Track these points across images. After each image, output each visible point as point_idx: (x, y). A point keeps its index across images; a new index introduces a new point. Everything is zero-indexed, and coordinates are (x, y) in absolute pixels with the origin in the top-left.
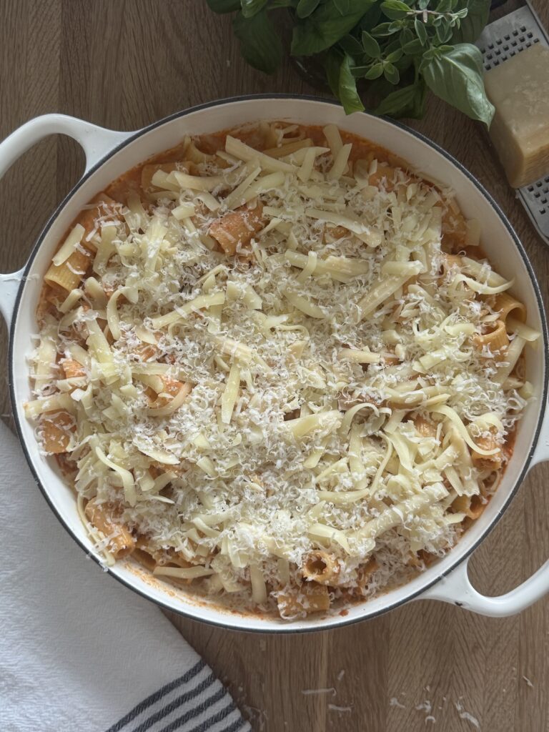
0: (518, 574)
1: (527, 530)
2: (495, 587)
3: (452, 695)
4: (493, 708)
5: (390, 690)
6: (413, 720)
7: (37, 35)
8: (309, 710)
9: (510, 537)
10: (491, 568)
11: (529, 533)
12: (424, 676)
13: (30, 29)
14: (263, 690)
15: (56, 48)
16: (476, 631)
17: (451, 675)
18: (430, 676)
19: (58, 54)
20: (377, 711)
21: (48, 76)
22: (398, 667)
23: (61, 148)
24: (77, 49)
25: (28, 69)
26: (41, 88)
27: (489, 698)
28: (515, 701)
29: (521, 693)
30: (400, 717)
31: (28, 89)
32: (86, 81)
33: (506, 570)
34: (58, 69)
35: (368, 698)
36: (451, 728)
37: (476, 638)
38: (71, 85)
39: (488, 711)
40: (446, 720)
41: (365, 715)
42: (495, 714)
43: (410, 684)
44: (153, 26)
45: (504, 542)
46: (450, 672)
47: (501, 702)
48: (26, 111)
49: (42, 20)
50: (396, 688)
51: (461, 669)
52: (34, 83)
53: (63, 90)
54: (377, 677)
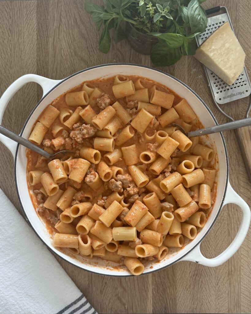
0: (226, 229)
1: (228, 211)
2: (217, 235)
3: (202, 279)
4: (219, 283)
5: (177, 278)
6: (187, 290)
7: (28, 26)
8: (145, 287)
9: (222, 214)
10: (215, 227)
11: (229, 212)
12: (191, 272)
13: (25, 24)
14: (127, 280)
15: (35, 30)
16: (211, 253)
17: (202, 271)
18: (193, 271)
19: (36, 32)
20: (172, 287)
21: (32, 41)
22: (180, 269)
23: (38, 69)
24: (43, 31)
25: (24, 39)
26: (30, 46)
27: (217, 280)
28: (228, 280)
29: (230, 277)
30: (182, 289)
31: (25, 46)
32: (47, 43)
33: (221, 228)
34: (36, 38)
35: (169, 282)
36: (203, 293)
37: (211, 255)
38: (41, 45)
39: (217, 285)
40: (200, 289)
41: (168, 289)
42: (220, 286)
43: (185, 275)
44: (72, 21)
45: (220, 216)
46: (201, 270)
47: (222, 281)
48: (24, 55)
49: (29, 20)
50: (180, 277)
51: (205, 268)
52: (27, 44)
53: (38, 46)
54: (172, 273)
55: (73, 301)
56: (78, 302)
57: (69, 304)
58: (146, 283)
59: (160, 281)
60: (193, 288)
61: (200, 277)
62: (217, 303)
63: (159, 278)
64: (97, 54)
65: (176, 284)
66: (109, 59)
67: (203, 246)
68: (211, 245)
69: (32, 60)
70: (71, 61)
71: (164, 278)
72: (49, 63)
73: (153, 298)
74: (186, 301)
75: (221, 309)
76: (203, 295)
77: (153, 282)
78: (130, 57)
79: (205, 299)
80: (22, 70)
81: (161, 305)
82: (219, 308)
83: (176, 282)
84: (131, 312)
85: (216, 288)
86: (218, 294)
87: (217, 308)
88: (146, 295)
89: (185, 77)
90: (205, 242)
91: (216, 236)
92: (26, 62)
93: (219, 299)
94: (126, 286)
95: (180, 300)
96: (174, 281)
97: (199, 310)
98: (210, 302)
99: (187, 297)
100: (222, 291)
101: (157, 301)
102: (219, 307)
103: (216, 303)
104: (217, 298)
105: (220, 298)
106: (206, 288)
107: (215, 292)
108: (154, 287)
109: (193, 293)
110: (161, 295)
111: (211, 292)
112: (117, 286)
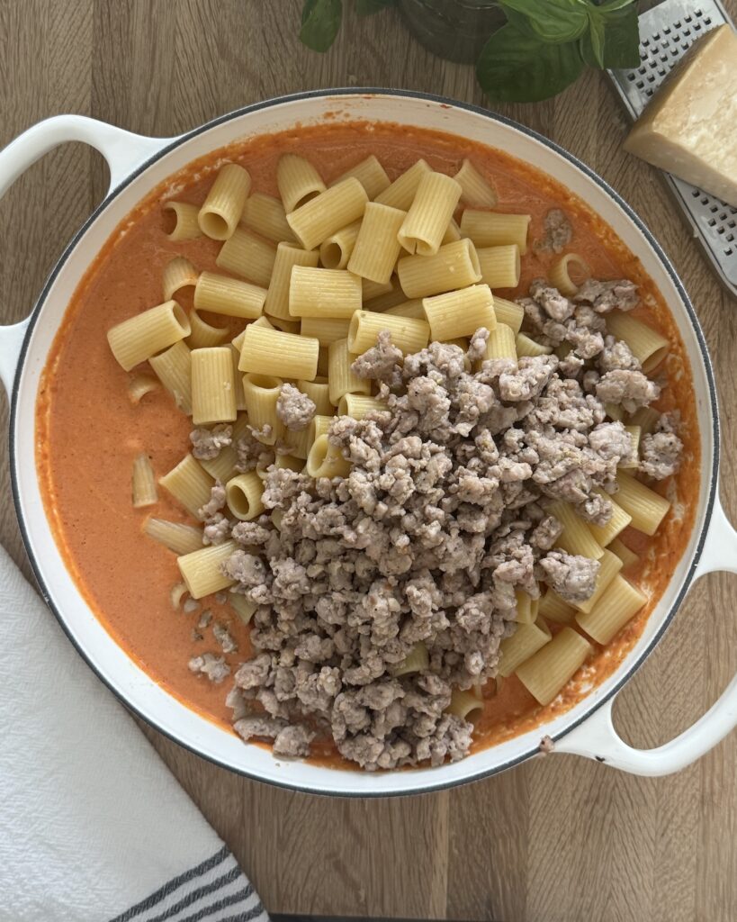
0: (701, 655)
1: (711, 596)
2: (669, 672)
3: (614, 815)
4: (669, 831)
5: (532, 807)
6: (563, 848)
8: (427, 835)
9: (689, 606)
10: (664, 647)
11: (714, 601)
12: (577, 790)
14: (366, 809)
16: (645, 730)
17: (613, 789)
18: (585, 789)
20: (515, 836)
21: (78, 4)
23: (96, 99)
26: (70, 19)
27: (663, 819)
28: (698, 822)
29: (705, 812)
30: (546, 844)
31: (53, 21)
32: (129, 11)
33: (684, 649)
35: (503, 818)
36: (613, 859)
37: (646, 739)
38: (109, 17)
39: (663, 835)
40: (606, 849)
41: (500, 841)
42: (671, 840)
43: (559, 799)
47: (679, 823)
48: (50, 51)
50: (540, 804)
51: (626, 780)
52: (61, 13)
53: (98, 22)
54: (515, 791)
55: (193, 865)
56: (209, 869)
57: (180, 874)
58: (429, 818)
59: (475, 814)
60: (584, 845)
61: (606, 807)
62: (660, 895)
63: (473, 804)
64: (296, 55)
65: (528, 826)
66: (335, 74)
67: (620, 706)
68: (647, 704)
69: (76, 67)
70: (207, 73)
71: (489, 806)
72: (131, 78)
73: (451, 868)
74: (557, 883)
75: (673, 915)
76: (615, 867)
77: (451, 819)
78: (406, 68)
79: (620, 879)
80: (41, 100)
81: (475, 894)
82: (666, 910)
83: (529, 819)
84: (375, 912)
85: (659, 847)
86: (665, 865)
87: (659, 912)
88: (427, 860)
89: (587, 143)
90: (630, 696)
91: (665, 677)
92: (58, 72)
93: (665, 882)
94: (362, 827)
95: (537, 880)
96: (520, 818)
97: (600, 914)
98: (637, 891)
99: (563, 871)
100: (678, 857)
101: (464, 881)
102: (663, 909)
103: (657, 893)
104: (659, 878)
105: (671, 878)
106: (626, 843)
107: (654, 858)
108: (453, 833)
109: (581, 858)
110: (476, 861)
111: (641, 857)
112: (335, 824)
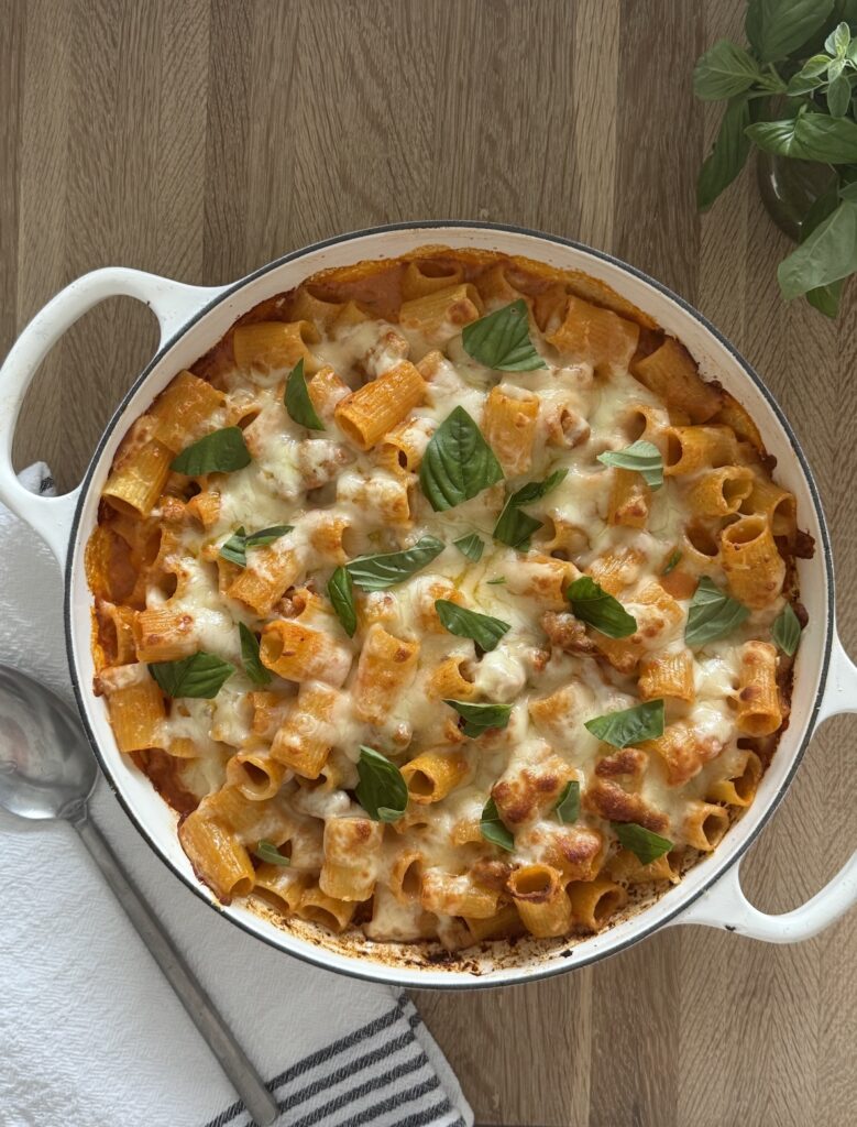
2: (832, 851)
3: (772, 1009)
4: (832, 1027)
5: (683, 1003)
6: (717, 1047)
7: (176, 75)
8: (568, 1034)
10: (826, 824)
12: (732, 982)
13: (165, 69)
15: (201, 93)
17: (772, 981)
18: (741, 982)
19: (205, 101)
20: (665, 1034)
21: (189, 133)
22: (693, 970)
23: (208, 234)
24: (231, 96)
25: (162, 122)
26: (180, 148)
27: (826, 1013)
30: (699, 1042)
31: (163, 150)
32: (244, 140)
33: (848, 827)
34: (205, 122)
35: (652, 1016)
36: (772, 1057)
38: (223, 146)
39: (826, 1031)
40: (765, 1047)
41: (648, 1040)
42: (835, 1036)
43: (713, 994)
44: (338, 63)
45: (844, 786)
46: (770, 976)
47: (844, 1018)
48: (160, 182)
49: (181, 55)
50: (692, 999)
51: (786, 971)
52: (171, 142)
53: (211, 151)
54: (665, 984)
55: (364, 1024)
56: (379, 1030)
57: (348, 1035)
58: (570, 1015)
59: (620, 1009)
60: (740, 1043)
61: (764, 1001)
62: (824, 1098)
63: (618, 999)
64: (423, 186)
65: (678, 1025)
66: (465, 209)
67: (779, 889)
68: (808, 887)
69: (187, 199)
70: (329, 207)
71: (636, 1001)
72: (247, 212)
73: (595, 1070)
74: (711, 1086)
75: (839, 1120)
76: (774, 1067)
77: (594, 1016)
78: (541, 201)
79: (780, 1080)
80: (149, 235)
81: (621, 1097)
82: (830, 1116)
83: (680, 1015)
84: (511, 1119)
85: (823, 1044)
86: (829, 1064)
87: (822, 1117)
88: (568, 1061)
89: (735, 281)
90: (790, 878)
91: (827, 857)
92: (167, 207)
93: (830, 1084)
94: (496, 1025)
95: (689, 1083)
96: (670, 1015)
97: (758, 1120)
98: (799, 1094)
99: (717, 1071)
100: (843, 1055)
101: (608, 1083)
102: (828, 1113)
103: (820, 1096)
104: (823, 1079)
105: (836, 1079)
106: (786, 1041)
107: (817, 1057)
108: (597, 1031)
109: (738, 1057)
110: (621, 1061)
111: (803, 1056)
112: (466, 1022)
